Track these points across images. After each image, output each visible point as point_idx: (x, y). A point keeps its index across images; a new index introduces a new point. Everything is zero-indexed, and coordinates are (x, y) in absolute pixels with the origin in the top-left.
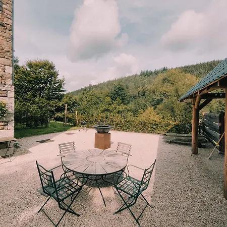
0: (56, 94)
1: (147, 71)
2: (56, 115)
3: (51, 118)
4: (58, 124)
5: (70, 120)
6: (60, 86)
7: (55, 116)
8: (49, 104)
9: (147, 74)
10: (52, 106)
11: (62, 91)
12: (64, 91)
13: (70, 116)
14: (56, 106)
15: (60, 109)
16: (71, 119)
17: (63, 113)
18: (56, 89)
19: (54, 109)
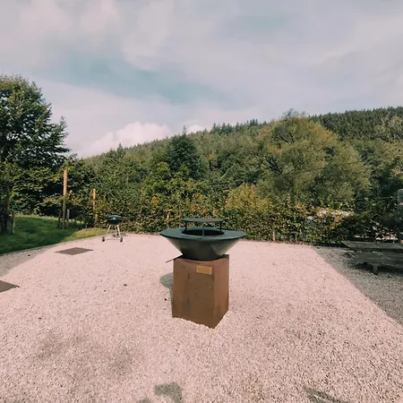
0: (44, 155)
1: (224, 126)
2: (46, 201)
3: (33, 207)
4: (45, 222)
5: (75, 212)
6: (56, 138)
7: (43, 204)
8: (27, 176)
9: (223, 130)
10: (35, 182)
11: (61, 150)
12: (65, 151)
13: (76, 202)
14: (45, 181)
15: (55, 189)
16: (79, 208)
17: (61, 198)
18: (43, 145)
19: (39, 188)
